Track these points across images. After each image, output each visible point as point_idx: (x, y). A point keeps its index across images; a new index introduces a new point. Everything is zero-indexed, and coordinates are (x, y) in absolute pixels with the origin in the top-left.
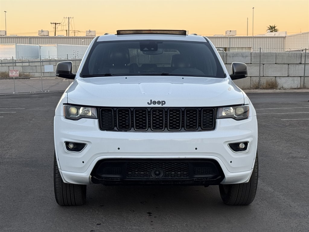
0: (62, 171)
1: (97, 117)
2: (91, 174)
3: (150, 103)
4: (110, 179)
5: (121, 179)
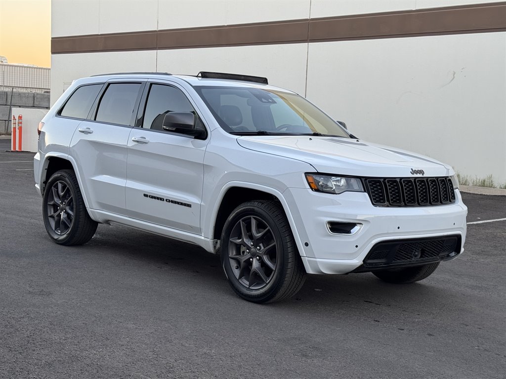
0: (318, 260)
1: (363, 190)
2: (363, 261)
3: (412, 172)
5: (385, 264)
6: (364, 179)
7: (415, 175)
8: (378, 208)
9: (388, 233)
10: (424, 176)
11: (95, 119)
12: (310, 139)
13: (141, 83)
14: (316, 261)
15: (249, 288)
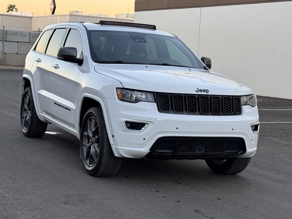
0: (119, 147)
1: (154, 101)
2: (150, 150)
3: (197, 91)
4: (163, 153)
5: (172, 154)
6: (156, 94)
7: (199, 93)
8: (163, 114)
9: (168, 131)
10: (208, 94)
11: (45, 53)
12: (147, 67)
13: (66, 28)
14: (118, 148)
15: (89, 165)
